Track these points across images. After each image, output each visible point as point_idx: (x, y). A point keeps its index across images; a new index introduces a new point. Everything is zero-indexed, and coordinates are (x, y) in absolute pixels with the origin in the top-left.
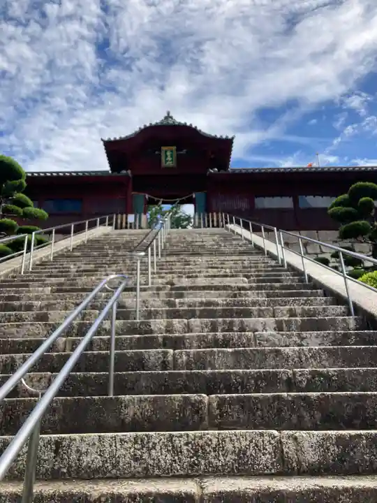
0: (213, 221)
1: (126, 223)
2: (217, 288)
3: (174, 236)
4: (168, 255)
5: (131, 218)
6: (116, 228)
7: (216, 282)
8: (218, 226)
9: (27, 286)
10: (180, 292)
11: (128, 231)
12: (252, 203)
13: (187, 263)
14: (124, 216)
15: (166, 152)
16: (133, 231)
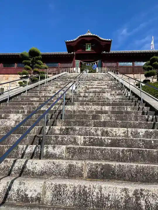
0: (103, 71)
1: (73, 71)
2: (98, 88)
3: (89, 75)
4: (86, 81)
5: (75, 69)
6: (70, 73)
7: (99, 87)
8: (105, 72)
9: (48, 87)
10: (88, 89)
11: (74, 74)
12: (117, 65)
13: (91, 83)
14: (72, 68)
15: (87, 45)
16: (75, 74)
